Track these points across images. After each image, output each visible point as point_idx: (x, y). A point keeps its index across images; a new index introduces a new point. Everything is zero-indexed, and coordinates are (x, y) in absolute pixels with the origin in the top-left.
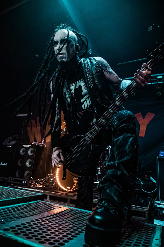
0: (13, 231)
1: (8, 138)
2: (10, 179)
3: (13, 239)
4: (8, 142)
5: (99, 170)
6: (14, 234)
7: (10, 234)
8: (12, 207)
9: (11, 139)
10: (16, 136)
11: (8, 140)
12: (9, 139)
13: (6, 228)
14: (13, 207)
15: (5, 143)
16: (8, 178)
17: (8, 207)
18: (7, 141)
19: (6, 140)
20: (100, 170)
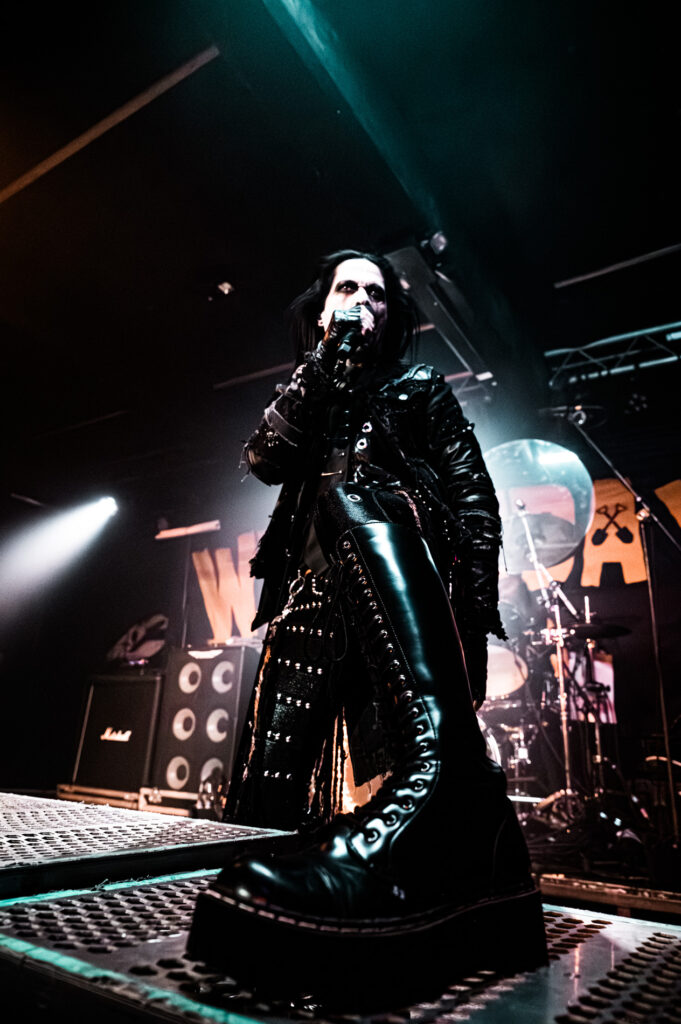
0: (171, 976)
1: (132, 631)
2: (146, 797)
3: (175, 1008)
4: (129, 648)
5: (519, 741)
6: (177, 990)
7: (163, 987)
8: (164, 883)
9: (142, 633)
10: (162, 623)
11: (130, 641)
12: (135, 636)
13: (143, 963)
14: (168, 883)
15: (118, 651)
16: (138, 792)
17: (147, 882)
18: (126, 644)
19: (123, 640)
20: (526, 741)
